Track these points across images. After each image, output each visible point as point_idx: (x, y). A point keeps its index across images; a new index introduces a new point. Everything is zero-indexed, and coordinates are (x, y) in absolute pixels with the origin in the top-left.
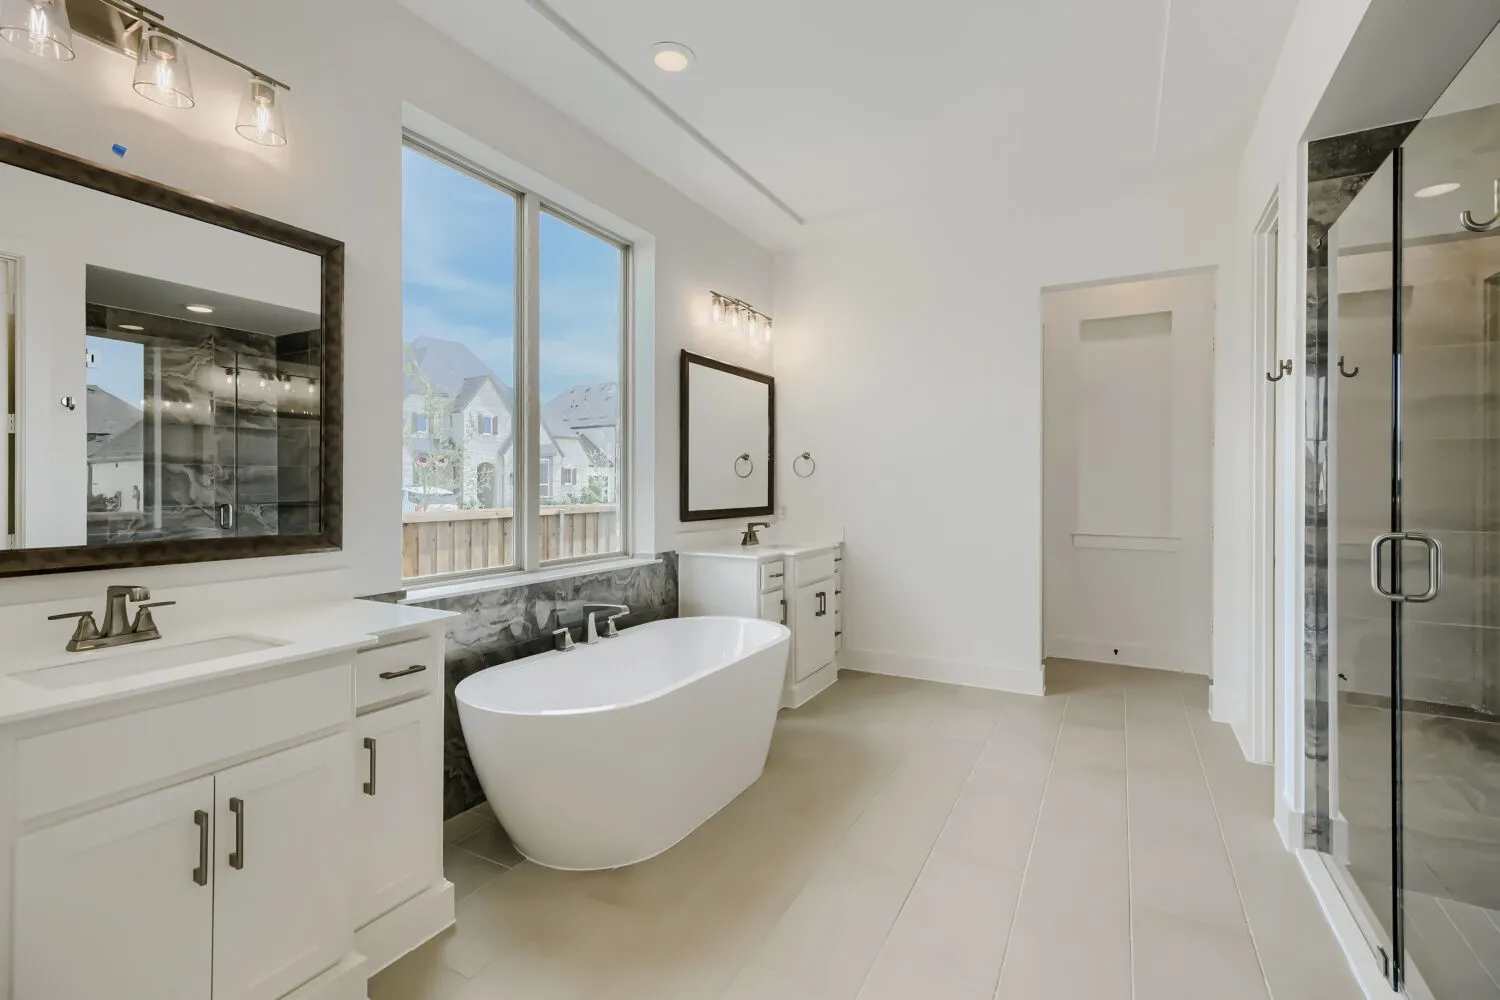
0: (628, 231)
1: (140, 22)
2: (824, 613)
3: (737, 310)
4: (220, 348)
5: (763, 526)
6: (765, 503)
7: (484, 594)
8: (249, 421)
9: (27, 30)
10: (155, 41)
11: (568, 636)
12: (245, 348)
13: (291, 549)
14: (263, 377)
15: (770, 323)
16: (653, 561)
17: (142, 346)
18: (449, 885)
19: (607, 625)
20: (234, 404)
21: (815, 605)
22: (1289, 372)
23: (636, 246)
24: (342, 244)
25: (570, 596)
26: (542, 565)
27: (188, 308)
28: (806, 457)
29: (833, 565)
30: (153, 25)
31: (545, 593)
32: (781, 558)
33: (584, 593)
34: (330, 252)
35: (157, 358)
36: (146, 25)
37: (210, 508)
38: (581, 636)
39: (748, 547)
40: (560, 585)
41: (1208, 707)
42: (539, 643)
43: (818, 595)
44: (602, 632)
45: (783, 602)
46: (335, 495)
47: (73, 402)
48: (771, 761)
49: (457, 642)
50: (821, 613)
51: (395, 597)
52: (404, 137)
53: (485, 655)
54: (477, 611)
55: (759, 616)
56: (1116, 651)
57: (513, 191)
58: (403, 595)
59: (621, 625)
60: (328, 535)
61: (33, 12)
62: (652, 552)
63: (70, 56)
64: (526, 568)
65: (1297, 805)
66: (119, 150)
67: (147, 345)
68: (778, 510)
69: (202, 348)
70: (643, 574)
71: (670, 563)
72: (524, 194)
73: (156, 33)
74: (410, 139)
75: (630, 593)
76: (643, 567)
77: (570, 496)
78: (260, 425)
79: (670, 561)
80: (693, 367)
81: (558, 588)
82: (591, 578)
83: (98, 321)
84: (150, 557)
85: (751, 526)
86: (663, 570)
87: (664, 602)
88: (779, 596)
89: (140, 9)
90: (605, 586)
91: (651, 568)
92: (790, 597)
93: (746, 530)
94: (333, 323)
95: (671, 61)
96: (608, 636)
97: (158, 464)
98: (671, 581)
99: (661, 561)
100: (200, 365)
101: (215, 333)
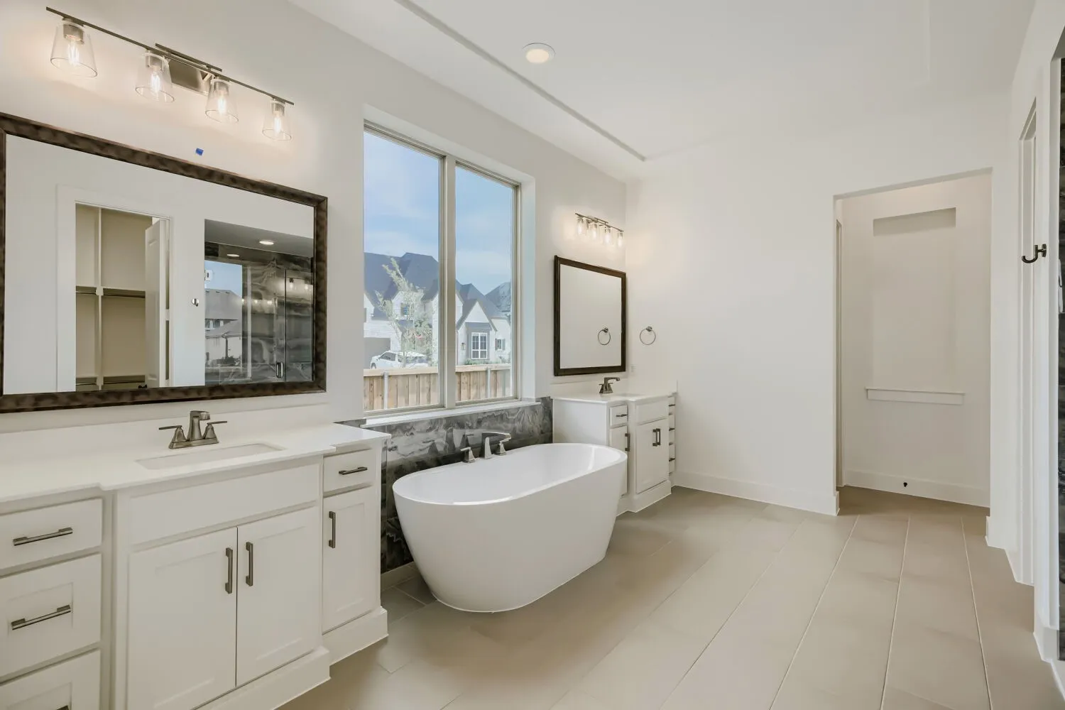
0: (516, 175)
1: (209, 75)
2: (659, 444)
3: (596, 225)
4: (279, 266)
5: (615, 380)
6: (619, 363)
7: (417, 422)
8: (296, 311)
9: (149, 88)
10: (217, 86)
11: (471, 453)
12: (293, 265)
13: (296, 391)
14: (306, 283)
15: (621, 234)
16: (534, 403)
17: (241, 266)
18: (384, 611)
19: (499, 446)
20: (284, 299)
21: (652, 438)
22: (1044, 255)
23: (523, 186)
24: (326, 198)
25: (475, 425)
26: (457, 405)
27: (261, 242)
28: (649, 330)
29: (667, 410)
30: (216, 75)
31: (458, 424)
32: (625, 403)
33: (485, 424)
34: (318, 203)
35: (249, 273)
36: (213, 76)
37: (273, 365)
38: (480, 454)
39: (603, 395)
40: (468, 418)
41: (985, 535)
42: (454, 457)
43: (654, 431)
44: (495, 451)
45: (627, 435)
46: (321, 357)
47: (198, 302)
48: (611, 549)
49: (399, 454)
50: (657, 444)
51: (359, 423)
52: (365, 126)
53: (417, 463)
54: (412, 434)
55: (609, 445)
56: (905, 484)
57: (437, 154)
58: (364, 422)
59: (509, 447)
60: (317, 383)
61: (153, 78)
62: (534, 397)
63: (172, 99)
64: (446, 406)
65: (1052, 622)
66: (199, 152)
67: (244, 266)
68: (629, 367)
69: (269, 266)
70: (527, 412)
71: (547, 405)
72: (445, 157)
73: (218, 80)
74: (369, 126)
75: (518, 425)
76: (526, 407)
77: (501, 358)
78: (300, 313)
79: (547, 404)
80: (563, 268)
81: (467, 420)
82: (490, 414)
83: (212, 251)
84: (215, 394)
85: (606, 379)
86: (541, 410)
87: (542, 433)
88: (624, 430)
89: (209, 66)
90: (499, 420)
91: (533, 408)
92: (632, 432)
93: (603, 382)
94: (321, 248)
95: (537, 56)
96: (499, 454)
97: (250, 339)
98: (547, 418)
99: (540, 403)
100: (269, 277)
101: (276, 257)
